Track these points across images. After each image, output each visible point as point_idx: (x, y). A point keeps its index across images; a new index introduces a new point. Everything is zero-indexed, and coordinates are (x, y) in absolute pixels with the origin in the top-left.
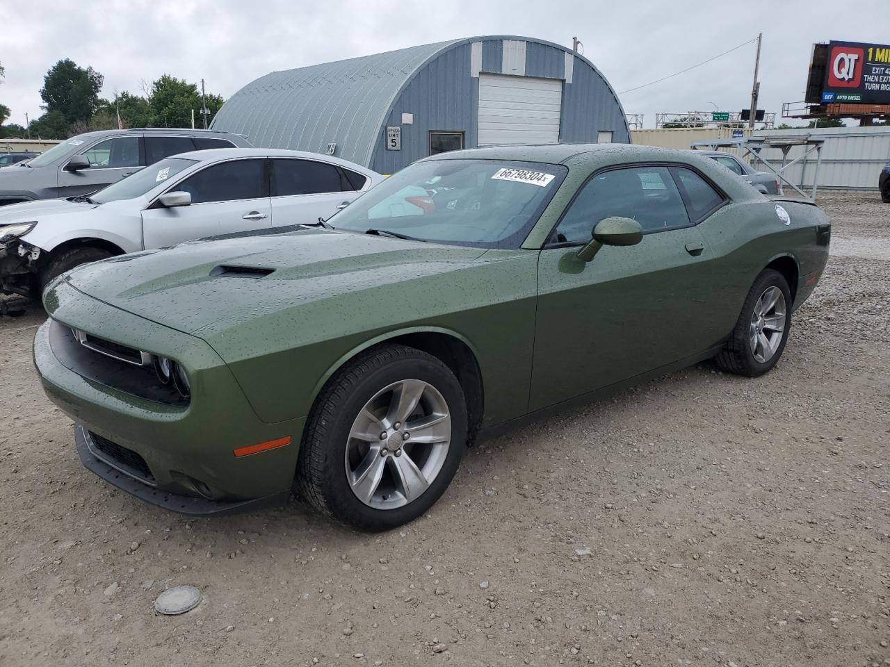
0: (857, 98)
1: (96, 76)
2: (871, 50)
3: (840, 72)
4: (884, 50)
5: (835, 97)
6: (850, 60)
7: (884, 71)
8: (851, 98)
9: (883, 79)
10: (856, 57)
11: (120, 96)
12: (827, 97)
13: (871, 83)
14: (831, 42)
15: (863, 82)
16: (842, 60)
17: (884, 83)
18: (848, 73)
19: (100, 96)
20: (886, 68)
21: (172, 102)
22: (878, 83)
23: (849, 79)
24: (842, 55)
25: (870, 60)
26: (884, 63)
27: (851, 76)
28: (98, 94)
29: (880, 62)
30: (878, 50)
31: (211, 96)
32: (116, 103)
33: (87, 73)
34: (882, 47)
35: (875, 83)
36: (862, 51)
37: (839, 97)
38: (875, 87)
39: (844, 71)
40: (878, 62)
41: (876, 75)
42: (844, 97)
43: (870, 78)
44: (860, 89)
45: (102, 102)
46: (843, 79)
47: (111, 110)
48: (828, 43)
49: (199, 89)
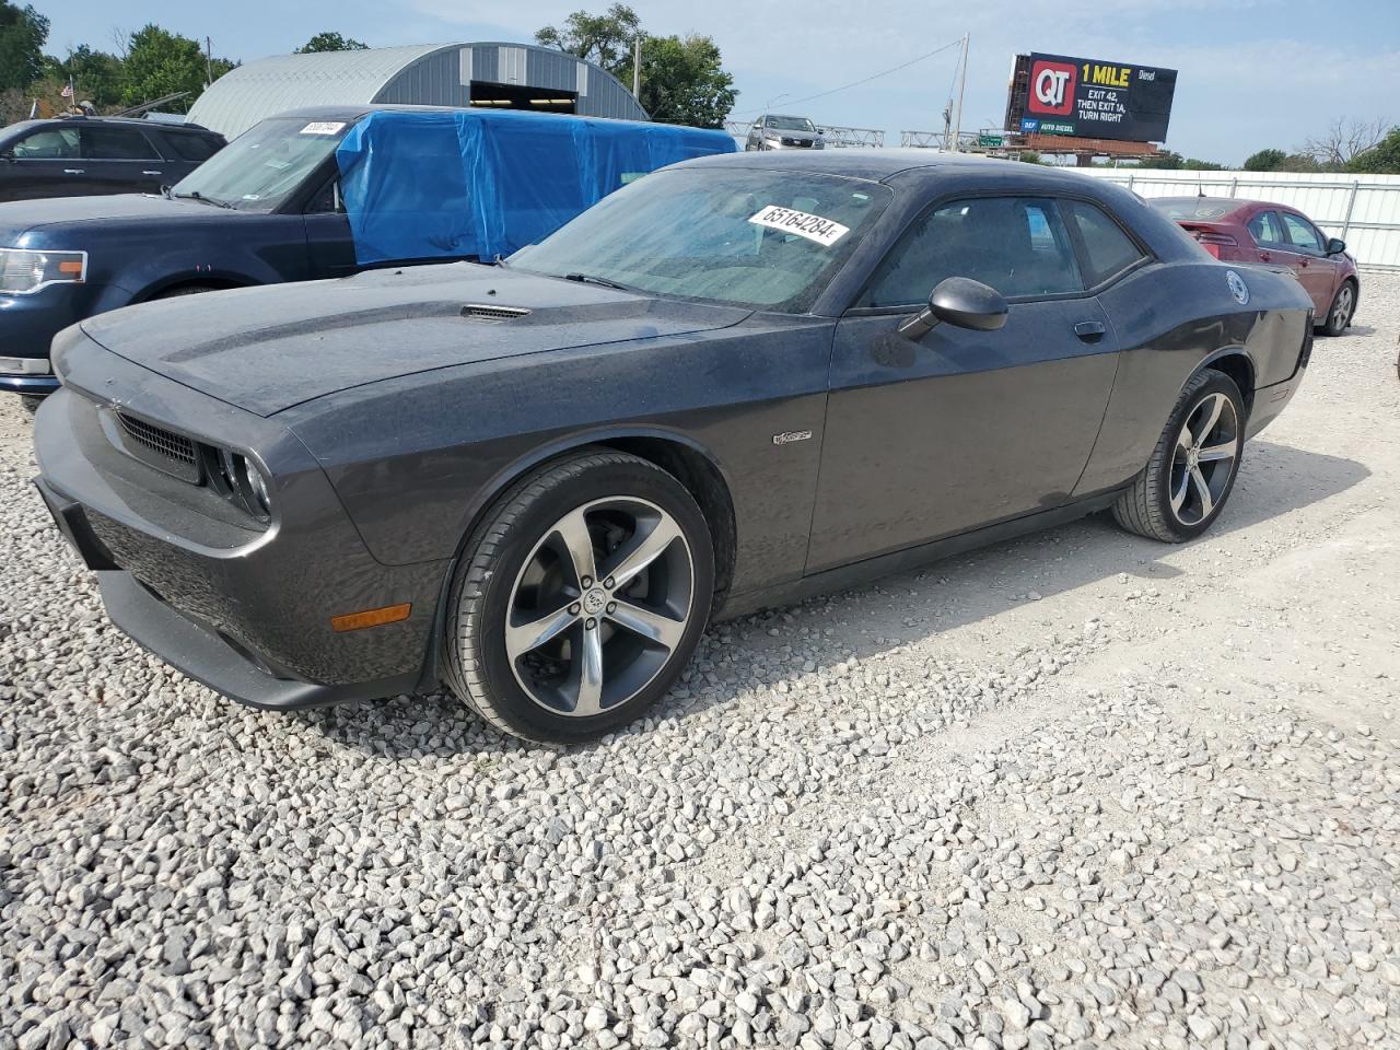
0: (1069, 129)
1: (37, 19)
2: (1086, 68)
3: (1045, 94)
4: (1105, 68)
5: (1039, 126)
6: (1058, 79)
7: (1105, 95)
8: (1060, 128)
9: (1103, 106)
10: (1066, 75)
11: (77, 51)
12: (1029, 125)
13: (1086, 110)
14: (1032, 53)
15: (1076, 109)
16: (1047, 78)
17: (1105, 111)
18: (1056, 96)
19: (45, 51)
20: (1107, 91)
21: (160, 67)
22: (1097, 111)
23: (1058, 105)
24: (1046, 72)
25: (1085, 79)
26: (1105, 85)
27: (1060, 100)
28: (41, 48)
29: (1100, 84)
30: (1097, 68)
31: (225, 61)
32: (68, 62)
33: (24, 13)
34: (1102, 64)
35: (1093, 110)
36: (1074, 68)
37: (1044, 127)
38: (1093, 116)
39: (1051, 93)
40: (1097, 84)
41: (1094, 100)
42: (1051, 127)
43: (1087, 104)
44: (1073, 118)
45: (49, 60)
46: (1049, 103)
47: (63, 72)
48: (1029, 55)
49: (203, 49)
